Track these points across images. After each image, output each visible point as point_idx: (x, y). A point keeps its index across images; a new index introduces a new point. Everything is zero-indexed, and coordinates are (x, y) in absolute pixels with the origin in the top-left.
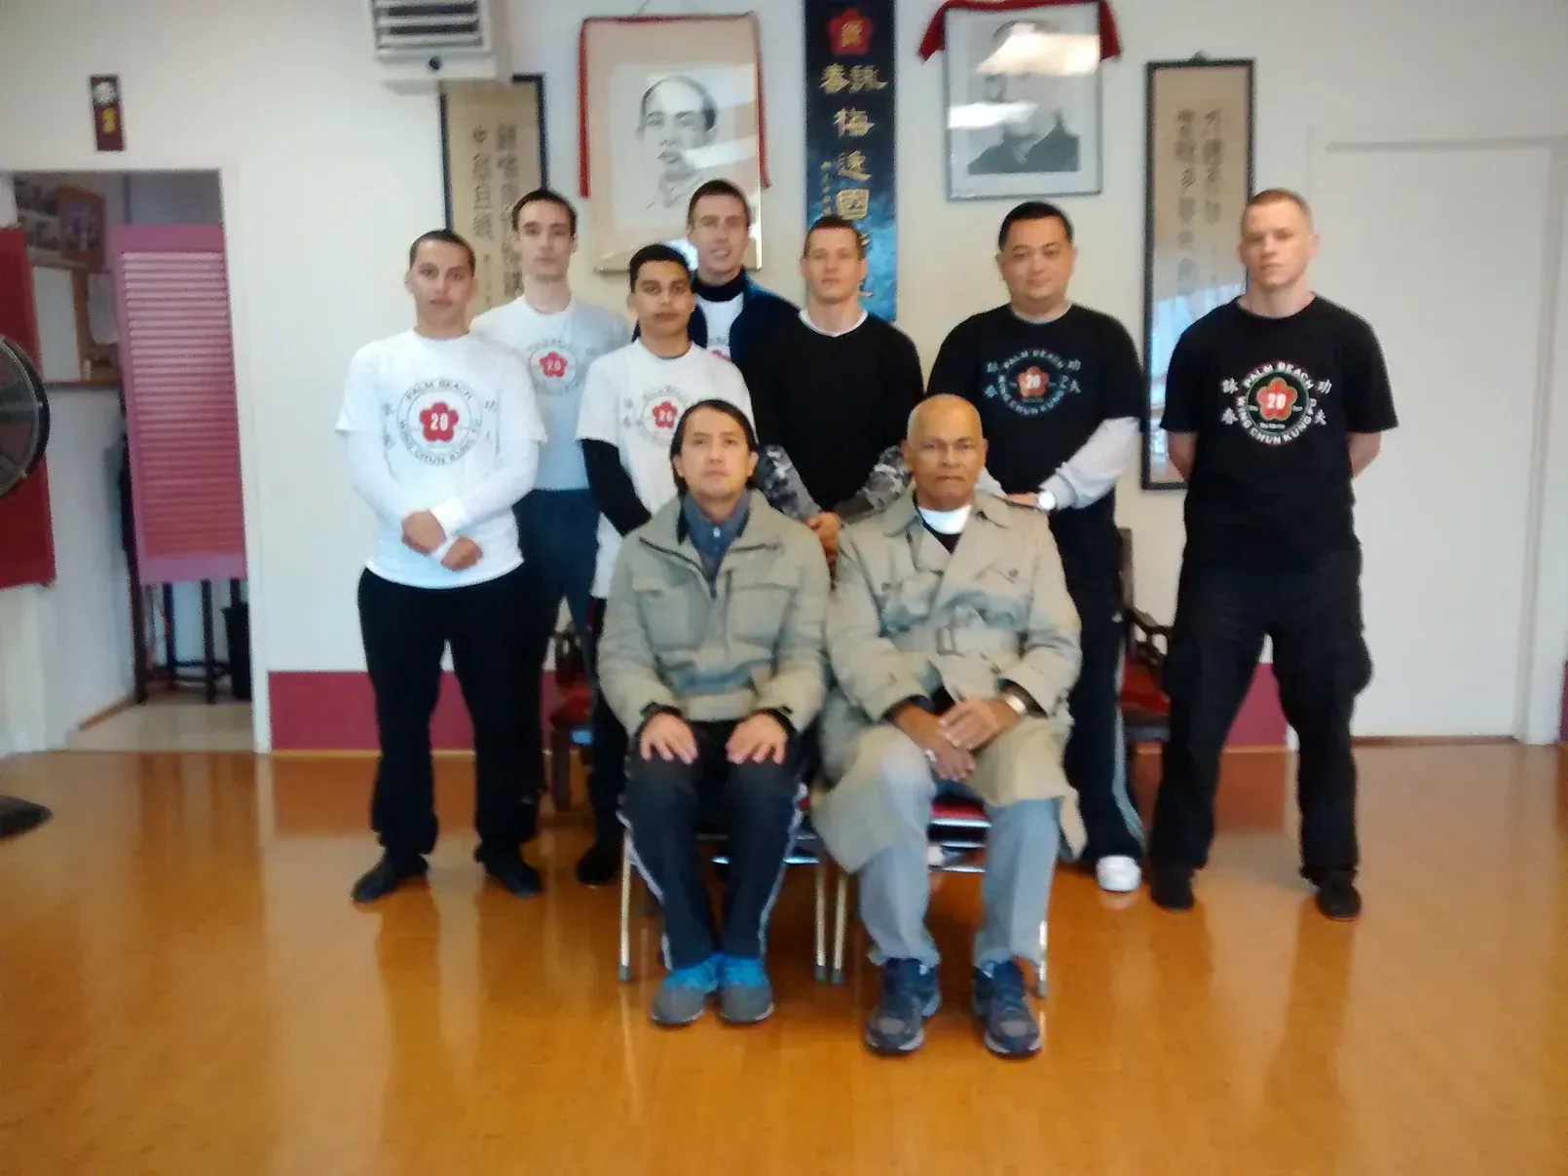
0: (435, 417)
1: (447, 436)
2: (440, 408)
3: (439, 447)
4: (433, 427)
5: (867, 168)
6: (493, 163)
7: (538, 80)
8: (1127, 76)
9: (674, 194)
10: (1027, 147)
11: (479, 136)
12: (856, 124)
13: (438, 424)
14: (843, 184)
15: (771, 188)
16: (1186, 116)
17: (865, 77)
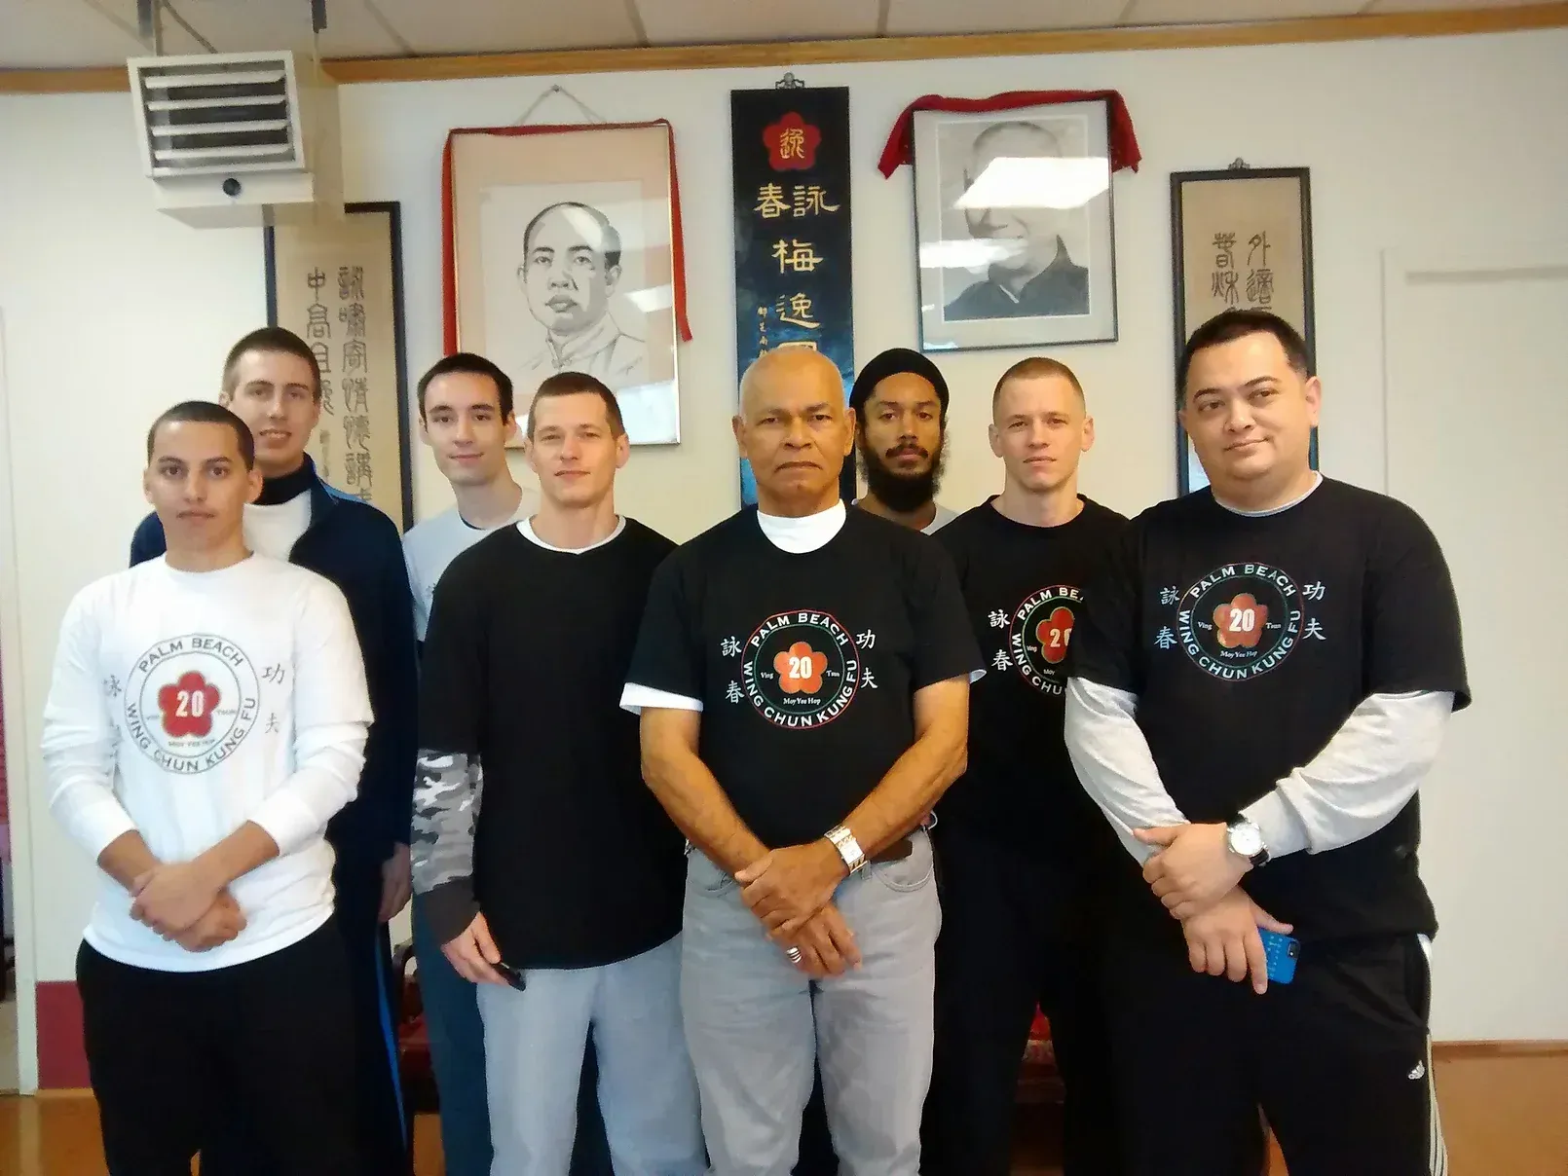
0: (183, 695)
1: (200, 726)
2: (193, 681)
3: (188, 745)
4: (181, 712)
5: (815, 313)
6: (333, 316)
7: (393, 209)
8: (1148, 189)
9: (567, 350)
10: (1019, 284)
11: (316, 280)
12: (804, 259)
13: (189, 707)
14: (783, 334)
15: (692, 344)
16: (1224, 241)
17: (813, 198)
